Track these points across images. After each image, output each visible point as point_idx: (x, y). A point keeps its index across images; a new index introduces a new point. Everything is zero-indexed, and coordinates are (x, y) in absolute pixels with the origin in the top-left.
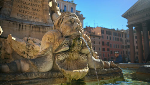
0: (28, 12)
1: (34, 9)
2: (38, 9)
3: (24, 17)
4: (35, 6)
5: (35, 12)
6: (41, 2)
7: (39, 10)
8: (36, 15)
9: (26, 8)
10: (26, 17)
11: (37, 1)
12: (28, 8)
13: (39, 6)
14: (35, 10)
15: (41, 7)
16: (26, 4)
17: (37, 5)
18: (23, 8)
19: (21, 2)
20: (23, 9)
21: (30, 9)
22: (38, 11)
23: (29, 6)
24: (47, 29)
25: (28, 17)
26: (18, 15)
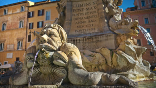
0: (85, 26)
1: (90, 21)
2: (94, 20)
3: (81, 31)
4: (91, 18)
5: (92, 23)
6: (97, 12)
7: (96, 20)
8: (93, 26)
9: (83, 23)
10: (83, 31)
11: (93, 12)
12: (85, 22)
13: (95, 16)
14: (92, 21)
15: (97, 16)
16: (83, 19)
17: (93, 16)
18: (80, 23)
19: (78, 19)
20: (80, 25)
21: (87, 22)
22: (94, 21)
23: (85, 20)
24: (101, 37)
25: (85, 30)
26: (75, 32)
